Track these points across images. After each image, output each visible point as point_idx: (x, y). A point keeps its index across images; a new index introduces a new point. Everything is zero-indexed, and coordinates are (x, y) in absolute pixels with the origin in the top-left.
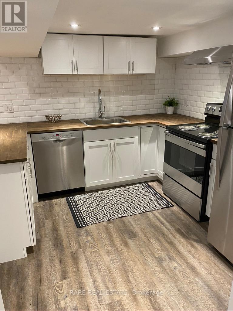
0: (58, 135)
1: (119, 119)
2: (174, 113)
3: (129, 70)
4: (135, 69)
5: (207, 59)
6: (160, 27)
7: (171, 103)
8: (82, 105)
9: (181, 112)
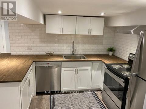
0: (49, 63)
1: (82, 56)
2: (113, 55)
3: (89, 33)
4: (92, 32)
5: (131, 32)
6: (105, 14)
7: (111, 50)
8: (65, 48)
9: (116, 55)
